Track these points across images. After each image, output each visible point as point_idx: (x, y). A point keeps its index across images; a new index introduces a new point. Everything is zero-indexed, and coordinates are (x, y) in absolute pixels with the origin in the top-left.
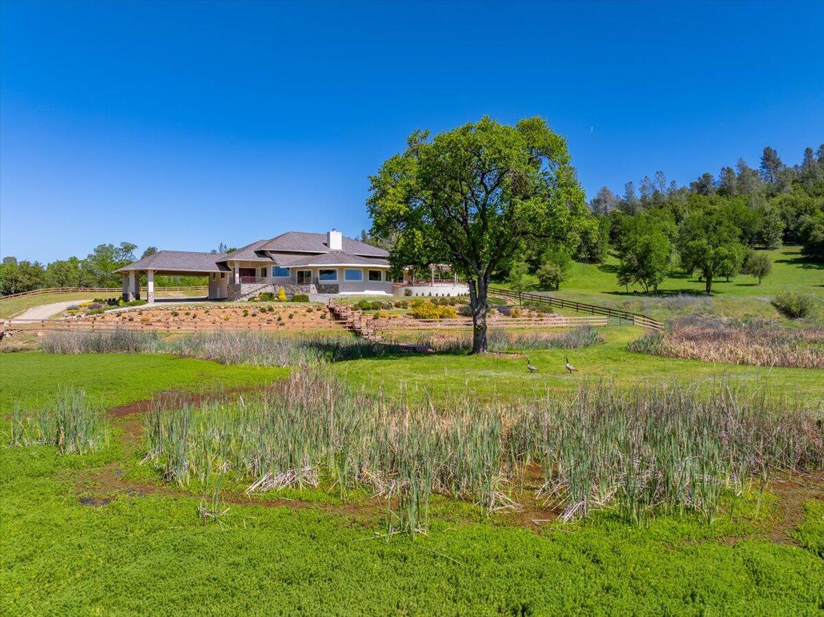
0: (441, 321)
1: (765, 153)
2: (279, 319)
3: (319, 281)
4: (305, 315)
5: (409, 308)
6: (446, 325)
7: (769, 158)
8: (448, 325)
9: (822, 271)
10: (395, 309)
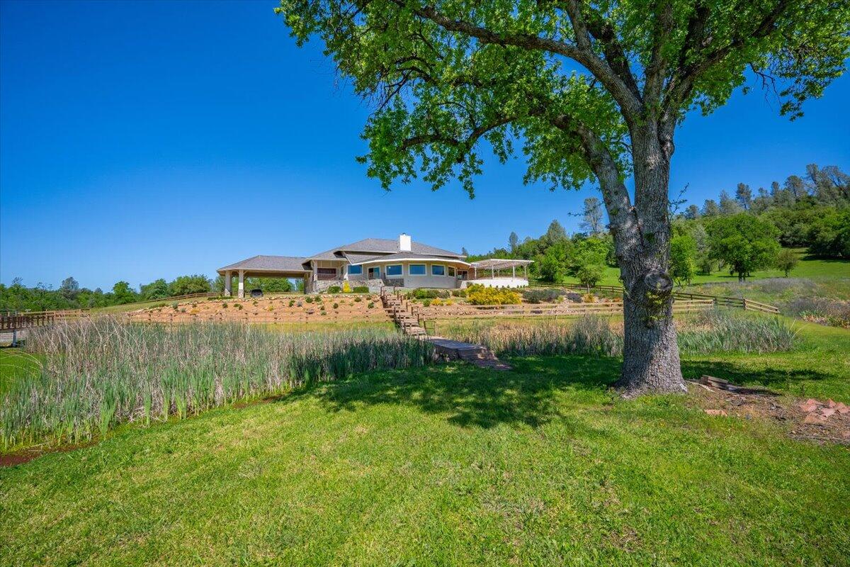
0: (502, 308)
1: (739, 188)
2: (322, 309)
3: (386, 276)
4: (352, 305)
5: (468, 297)
6: (509, 313)
7: (742, 191)
8: (513, 312)
9: (849, 264)
10: (452, 297)
